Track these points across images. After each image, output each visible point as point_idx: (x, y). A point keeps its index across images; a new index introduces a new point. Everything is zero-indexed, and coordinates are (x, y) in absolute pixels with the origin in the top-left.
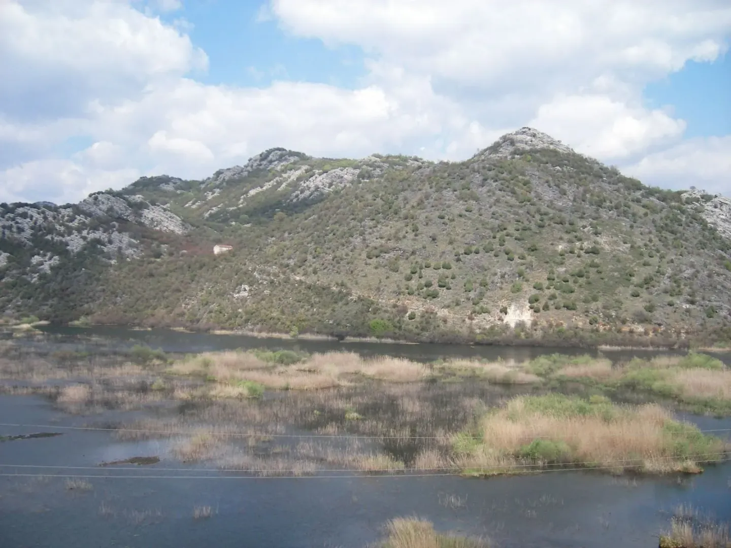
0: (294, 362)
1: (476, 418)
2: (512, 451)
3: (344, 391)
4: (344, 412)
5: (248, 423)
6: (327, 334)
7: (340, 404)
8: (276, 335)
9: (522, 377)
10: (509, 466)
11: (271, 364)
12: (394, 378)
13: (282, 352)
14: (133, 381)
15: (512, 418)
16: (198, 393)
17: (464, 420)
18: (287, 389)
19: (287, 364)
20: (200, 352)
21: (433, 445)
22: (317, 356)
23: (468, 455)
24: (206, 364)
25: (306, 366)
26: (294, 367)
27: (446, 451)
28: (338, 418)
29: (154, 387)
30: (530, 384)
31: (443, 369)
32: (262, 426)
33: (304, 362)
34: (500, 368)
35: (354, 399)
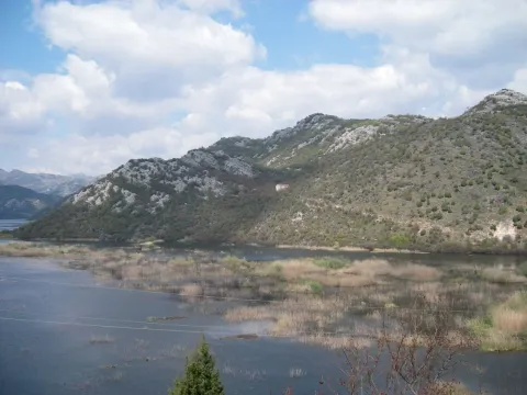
0: (340, 267)
1: (485, 308)
2: (516, 333)
3: (381, 288)
4: (384, 303)
5: (315, 312)
6: (361, 247)
7: (380, 297)
8: (324, 248)
9: (513, 278)
10: (516, 343)
11: (323, 269)
12: (416, 278)
13: (329, 259)
14: (229, 281)
15: (514, 307)
16: (276, 289)
17: (475, 309)
18: (338, 286)
19: (336, 268)
20: (273, 260)
21: (454, 327)
22: (357, 263)
23: (484, 335)
24: (279, 269)
25: (350, 270)
26: (341, 271)
27: (465, 331)
28: (379, 307)
29: (245, 284)
30: (521, 283)
31: (452, 271)
32: (327, 313)
33: (347, 267)
34: (498, 270)
35: (389, 294)
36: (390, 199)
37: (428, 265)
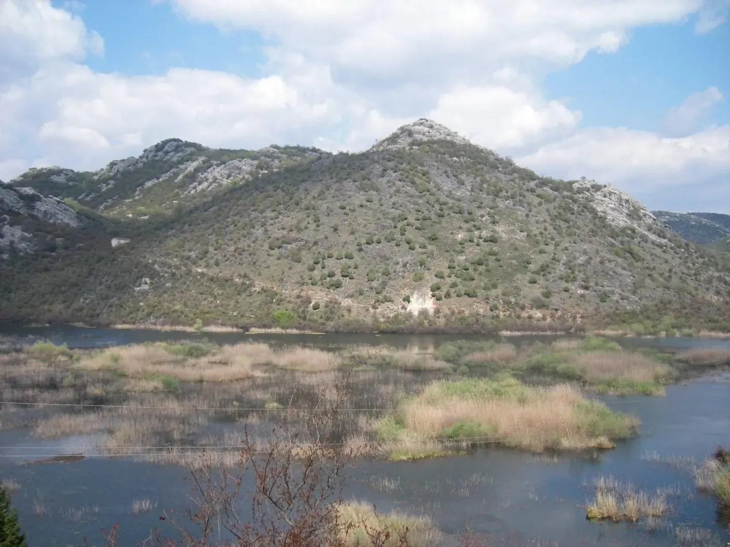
0: (204, 354)
1: (396, 404)
2: (434, 434)
3: (259, 381)
4: (263, 403)
5: (168, 418)
6: (232, 326)
7: (259, 395)
8: (179, 328)
9: (432, 363)
10: (433, 448)
11: (180, 357)
12: (307, 367)
13: (189, 344)
14: (41, 378)
15: (432, 402)
16: (111, 388)
17: (383, 406)
18: (201, 381)
19: (197, 357)
20: (107, 347)
21: (356, 431)
22: (227, 348)
23: (395, 440)
24: (116, 359)
25: (218, 358)
26: (204, 360)
27: (372, 436)
28: (257, 407)
29: (66, 382)
30: (439, 370)
31: (353, 357)
32: (184, 420)
33: (214, 354)
34: (412, 354)
35: (271, 389)
36: (272, 260)
37: (322, 349)
